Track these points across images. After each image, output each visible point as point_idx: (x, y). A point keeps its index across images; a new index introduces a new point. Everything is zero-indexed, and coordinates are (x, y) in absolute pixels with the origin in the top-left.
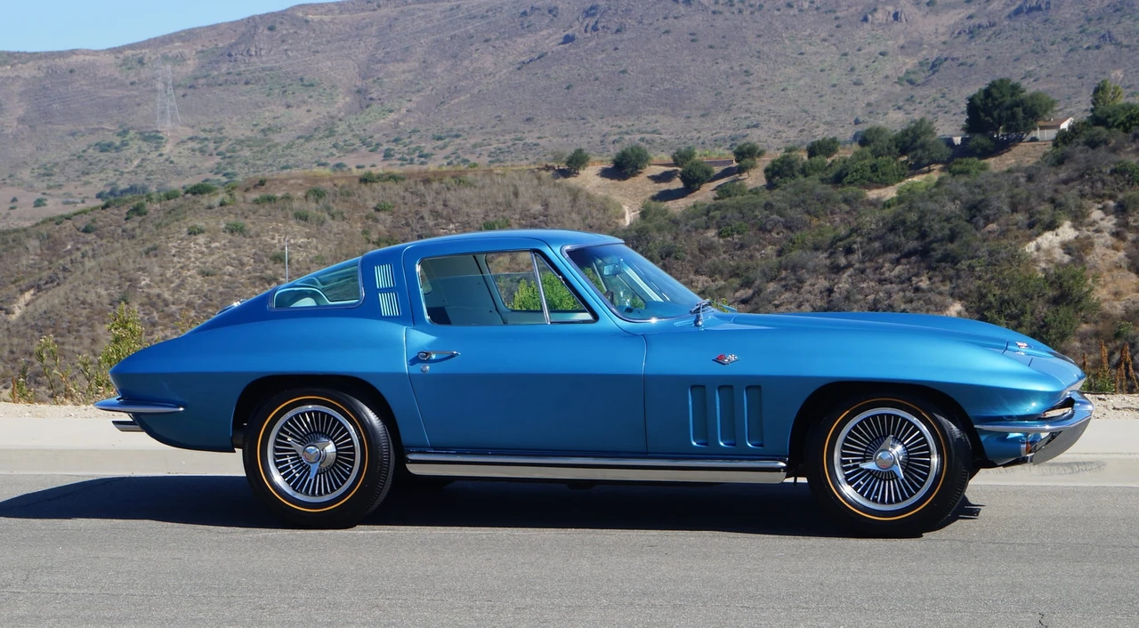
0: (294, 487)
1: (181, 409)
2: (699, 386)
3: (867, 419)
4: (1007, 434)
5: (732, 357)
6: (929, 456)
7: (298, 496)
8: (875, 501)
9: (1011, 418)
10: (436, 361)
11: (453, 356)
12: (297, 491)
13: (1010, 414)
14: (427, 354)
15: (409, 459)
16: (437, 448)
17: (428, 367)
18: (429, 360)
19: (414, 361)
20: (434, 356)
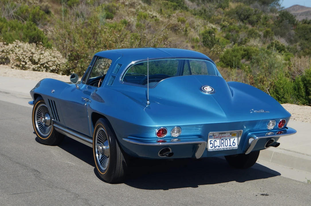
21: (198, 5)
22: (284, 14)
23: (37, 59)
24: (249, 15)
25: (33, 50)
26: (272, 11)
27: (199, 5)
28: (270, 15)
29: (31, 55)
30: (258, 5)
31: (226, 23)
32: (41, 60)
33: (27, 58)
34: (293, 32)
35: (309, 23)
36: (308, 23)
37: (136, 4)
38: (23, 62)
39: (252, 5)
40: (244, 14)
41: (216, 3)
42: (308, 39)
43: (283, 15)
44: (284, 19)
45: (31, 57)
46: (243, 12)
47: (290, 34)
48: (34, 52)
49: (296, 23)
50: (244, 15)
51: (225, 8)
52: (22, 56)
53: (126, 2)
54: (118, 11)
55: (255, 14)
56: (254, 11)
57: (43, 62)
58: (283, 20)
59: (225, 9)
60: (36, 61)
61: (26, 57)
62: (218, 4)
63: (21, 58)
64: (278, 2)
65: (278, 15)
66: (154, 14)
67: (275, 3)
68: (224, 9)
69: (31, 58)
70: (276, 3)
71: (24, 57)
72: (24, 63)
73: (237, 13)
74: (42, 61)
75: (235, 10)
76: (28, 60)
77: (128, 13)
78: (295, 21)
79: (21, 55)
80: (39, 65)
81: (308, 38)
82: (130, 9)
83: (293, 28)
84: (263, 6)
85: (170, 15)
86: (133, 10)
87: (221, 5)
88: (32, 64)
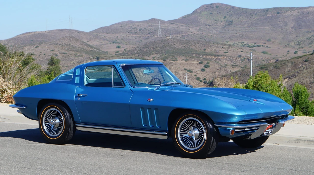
0: (49, 132)
1: (25, 108)
2: (143, 108)
3: (187, 121)
4: (227, 128)
5: (152, 100)
6: (203, 133)
7: (50, 134)
8: (189, 146)
9: (226, 123)
10: (82, 97)
11: (85, 96)
12: (50, 133)
13: (225, 121)
14: (79, 95)
15: (76, 125)
16: (83, 123)
17: (79, 99)
18: (80, 97)
19: (76, 97)
20: (81, 95)
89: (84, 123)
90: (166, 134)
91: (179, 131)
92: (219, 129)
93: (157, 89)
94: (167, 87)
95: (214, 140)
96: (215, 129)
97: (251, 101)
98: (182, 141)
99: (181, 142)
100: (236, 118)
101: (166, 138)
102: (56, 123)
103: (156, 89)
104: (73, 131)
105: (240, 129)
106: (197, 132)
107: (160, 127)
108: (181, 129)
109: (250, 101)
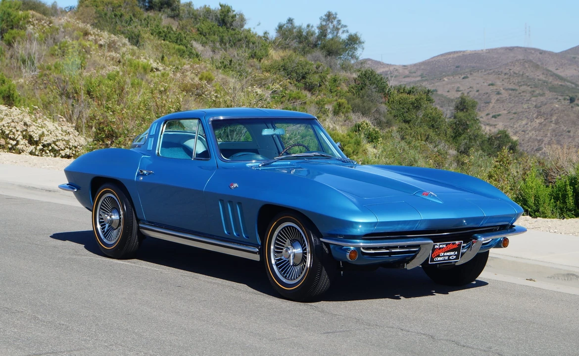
0: (104, 235)
1: (75, 190)
2: (223, 200)
3: (285, 228)
4: (343, 247)
5: (235, 185)
6: (306, 254)
8: (286, 278)
11: (151, 173)
12: (105, 238)
14: (142, 171)
15: (140, 226)
16: (149, 222)
17: (142, 178)
18: (144, 175)
19: (138, 175)
20: (145, 172)
21: (214, 51)
22: (367, 75)
23: (37, 135)
24: (306, 73)
25: (27, 119)
26: (344, 68)
27: (216, 51)
28: (343, 74)
29: (25, 128)
30: (321, 55)
31: (278, 86)
32: (45, 138)
33: (19, 133)
34: (384, 108)
35: (409, 93)
36: (407, 92)
37: (118, 43)
38: (13, 139)
39: (309, 55)
40: (298, 71)
41: (247, 50)
42: (410, 121)
43: (365, 75)
44: (368, 82)
45: (24, 131)
46: (296, 68)
47: (377, 111)
48: (28, 123)
49: (388, 91)
50: (296, 73)
51: (261, 59)
52: (10, 129)
53: (101, 40)
54: (89, 56)
55: (316, 73)
56: (315, 66)
57: (49, 142)
58: (365, 85)
59: (262, 61)
60: (35, 139)
61: (17, 131)
62: (250, 51)
63: (7, 132)
64: (354, 53)
65: (355, 76)
66: (154, 65)
67: (348, 53)
68: (260, 61)
69: (24, 133)
70: (350, 53)
71: (14, 130)
72: (14, 143)
73: (284, 69)
74: (47, 140)
75: (282, 63)
76: (21, 137)
77: (106, 60)
78: (386, 89)
79: (7, 128)
80: (40, 147)
81: (409, 119)
82: (109, 54)
83: (383, 100)
84: (329, 58)
85: (177, 68)
86: (113, 54)
87: (255, 52)
88: (28, 145)
89: (151, 223)
90: (258, 252)
91: (272, 247)
92: (331, 246)
93: (262, 166)
94: (289, 163)
95: (322, 268)
96: (324, 247)
97: (417, 194)
98: (277, 265)
99: (275, 267)
100: (359, 228)
101: (257, 258)
102: (112, 221)
103: (260, 165)
104: (138, 237)
105: (381, 248)
106: (298, 250)
107: (248, 238)
108: (276, 243)
109: (417, 196)
